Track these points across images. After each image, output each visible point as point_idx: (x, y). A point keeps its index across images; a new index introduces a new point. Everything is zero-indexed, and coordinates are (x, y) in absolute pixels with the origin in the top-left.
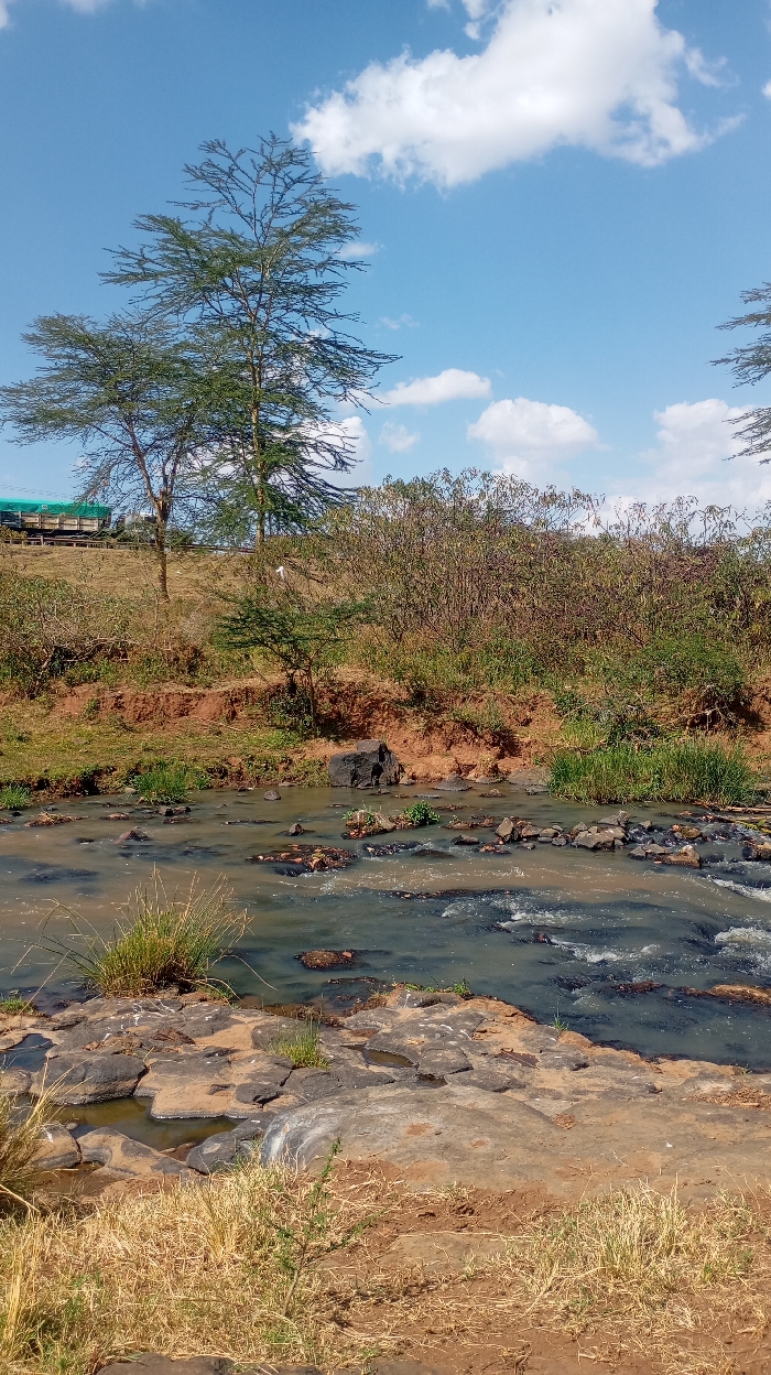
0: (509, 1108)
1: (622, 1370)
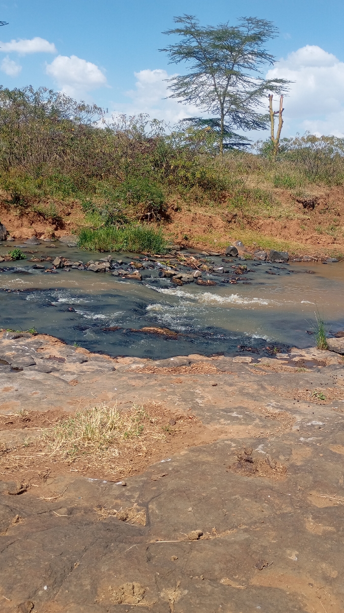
0: (49, 378)
1: (88, 475)
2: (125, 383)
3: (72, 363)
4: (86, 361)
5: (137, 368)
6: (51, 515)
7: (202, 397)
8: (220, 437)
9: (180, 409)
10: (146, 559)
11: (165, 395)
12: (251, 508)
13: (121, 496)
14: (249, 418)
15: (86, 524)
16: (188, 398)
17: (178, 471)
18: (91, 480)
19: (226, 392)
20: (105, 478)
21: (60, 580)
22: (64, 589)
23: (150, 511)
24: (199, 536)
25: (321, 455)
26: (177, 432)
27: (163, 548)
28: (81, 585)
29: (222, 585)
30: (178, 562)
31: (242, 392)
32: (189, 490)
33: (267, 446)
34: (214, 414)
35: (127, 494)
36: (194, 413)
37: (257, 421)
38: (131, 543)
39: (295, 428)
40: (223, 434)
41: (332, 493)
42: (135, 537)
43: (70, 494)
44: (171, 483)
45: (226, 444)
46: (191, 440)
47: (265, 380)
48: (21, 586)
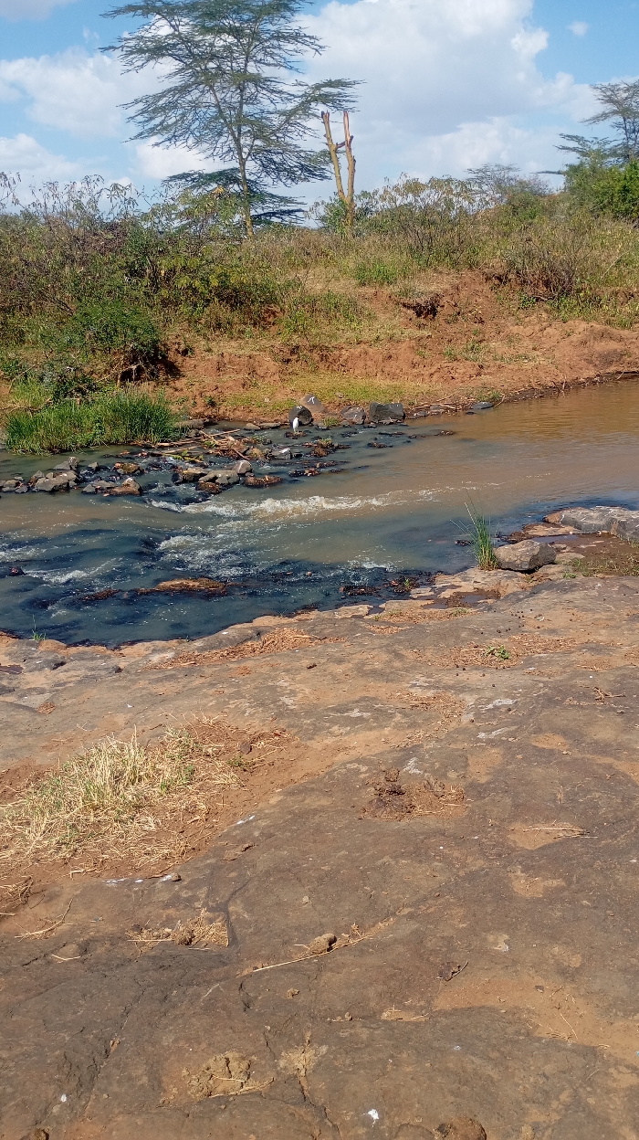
1: (105, 874)
2: (144, 692)
3: (37, 672)
4: (62, 664)
5: (162, 662)
6: (49, 963)
7: (293, 693)
8: (336, 759)
9: (254, 721)
10: (242, 1006)
11: (225, 701)
12: (414, 874)
13: (174, 902)
14: (381, 715)
15: (118, 966)
16: (267, 698)
17: (271, 836)
18: (112, 883)
19: (334, 677)
20: (139, 874)
21: (88, 1078)
22: (98, 1093)
23: (233, 917)
24: (330, 944)
25: (520, 757)
26: (256, 766)
27: (268, 980)
28: (130, 1079)
29: (385, 1022)
30: (301, 1000)
31: (362, 671)
32: (298, 865)
33: (422, 759)
34: (318, 718)
35: (184, 895)
36: (283, 724)
37: (398, 717)
38: (209, 983)
39: (466, 718)
40: (342, 753)
41: (547, 820)
42: (215, 971)
43: (77, 917)
44: (263, 860)
45: (349, 770)
46: (286, 774)
47: (400, 642)
48: (17, 1105)
